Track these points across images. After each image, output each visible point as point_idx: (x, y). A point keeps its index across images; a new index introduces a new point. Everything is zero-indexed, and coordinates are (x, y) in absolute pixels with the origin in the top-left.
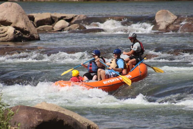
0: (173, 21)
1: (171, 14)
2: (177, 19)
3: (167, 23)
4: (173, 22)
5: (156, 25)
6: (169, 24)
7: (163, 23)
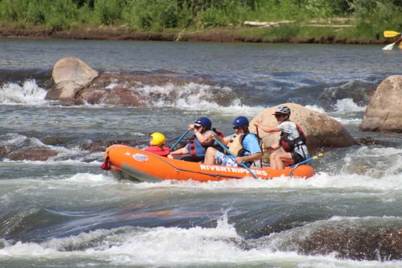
0: (90, 81)
1: (85, 67)
2: (99, 76)
3: (78, 84)
4: (89, 83)
5: (53, 88)
6: (82, 87)
7: (69, 84)
